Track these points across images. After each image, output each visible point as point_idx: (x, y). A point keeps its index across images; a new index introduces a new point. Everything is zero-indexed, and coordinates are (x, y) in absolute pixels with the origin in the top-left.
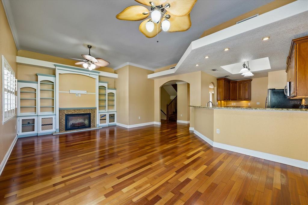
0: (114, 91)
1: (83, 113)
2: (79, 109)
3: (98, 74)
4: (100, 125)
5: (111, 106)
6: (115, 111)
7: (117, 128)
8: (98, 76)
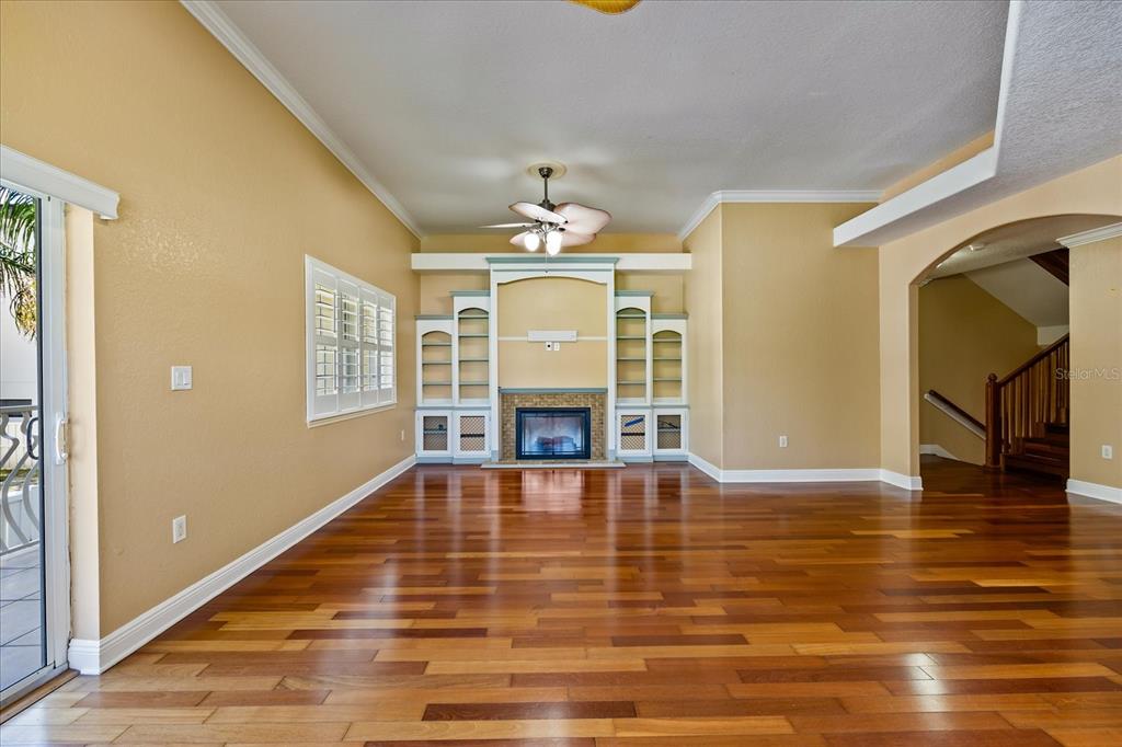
0: (677, 325)
1: (565, 405)
2: (554, 394)
3: (611, 266)
4: (622, 453)
5: (666, 384)
6: (684, 403)
7: (691, 473)
8: (613, 273)
